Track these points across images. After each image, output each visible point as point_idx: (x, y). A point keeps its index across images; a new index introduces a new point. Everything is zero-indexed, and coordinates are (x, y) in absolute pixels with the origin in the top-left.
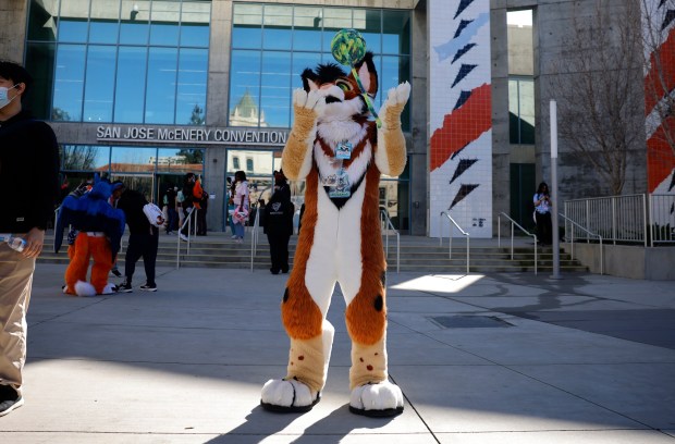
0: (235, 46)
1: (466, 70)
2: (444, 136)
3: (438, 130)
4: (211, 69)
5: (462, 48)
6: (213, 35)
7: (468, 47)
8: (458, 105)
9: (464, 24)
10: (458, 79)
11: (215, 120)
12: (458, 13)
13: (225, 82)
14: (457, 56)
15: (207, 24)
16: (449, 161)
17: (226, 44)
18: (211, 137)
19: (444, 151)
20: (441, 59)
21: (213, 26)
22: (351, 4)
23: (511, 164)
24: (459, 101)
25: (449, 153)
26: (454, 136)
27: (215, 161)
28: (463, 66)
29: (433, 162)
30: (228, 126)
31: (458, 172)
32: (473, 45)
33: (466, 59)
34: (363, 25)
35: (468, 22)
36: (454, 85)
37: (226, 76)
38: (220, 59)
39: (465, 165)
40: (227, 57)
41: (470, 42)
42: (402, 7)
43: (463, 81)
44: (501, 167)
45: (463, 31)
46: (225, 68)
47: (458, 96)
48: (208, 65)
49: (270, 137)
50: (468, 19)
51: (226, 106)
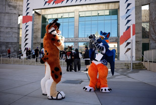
0: (80, 21)
1: (129, 21)
2: (123, 37)
3: (122, 36)
4: (75, 26)
5: (128, 16)
6: (75, 19)
7: (129, 16)
8: (127, 30)
9: (128, 10)
10: (127, 23)
11: (76, 36)
12: (127, 8)
13: (78, 28)
14: (126, 18)
15: (74, 17)
16: (124, 43)
17: (78, 21)
18: (75, 40)
19: (123, 41)
20: (122, 19)
21: (75, 17)
22: (104, 9)
23: (142, 43)
24: (127, 29)
25: (124, 41)
26: (125, 37)
27: (76, 45)
28: (128, 20)
29: (121, 43)
30: (78, 37)
31: (127, 45)
32: (130, 15)
33: (128, 19)
34: (108, 14)
35: (129, 10)
36: (126, 25)
37: (78, 27)
38: (76, 24)
39: (128, 44)
40: (78, 23)
41: (130, 14)
42: (116, 8)
43: (128, 24)
44: (140, 44)
45: (128, 12)
46: (78, 26)
47: (127, 28)
48: (74, 25)
49: (87, 39)
50: (129, 9)
51: (78, 33)
